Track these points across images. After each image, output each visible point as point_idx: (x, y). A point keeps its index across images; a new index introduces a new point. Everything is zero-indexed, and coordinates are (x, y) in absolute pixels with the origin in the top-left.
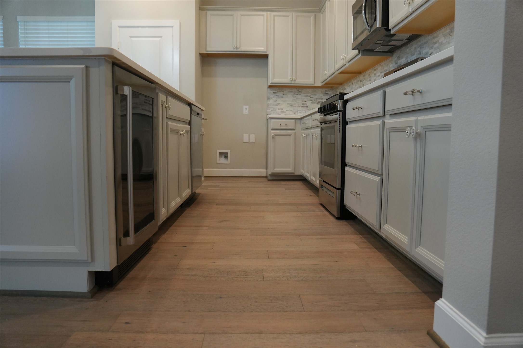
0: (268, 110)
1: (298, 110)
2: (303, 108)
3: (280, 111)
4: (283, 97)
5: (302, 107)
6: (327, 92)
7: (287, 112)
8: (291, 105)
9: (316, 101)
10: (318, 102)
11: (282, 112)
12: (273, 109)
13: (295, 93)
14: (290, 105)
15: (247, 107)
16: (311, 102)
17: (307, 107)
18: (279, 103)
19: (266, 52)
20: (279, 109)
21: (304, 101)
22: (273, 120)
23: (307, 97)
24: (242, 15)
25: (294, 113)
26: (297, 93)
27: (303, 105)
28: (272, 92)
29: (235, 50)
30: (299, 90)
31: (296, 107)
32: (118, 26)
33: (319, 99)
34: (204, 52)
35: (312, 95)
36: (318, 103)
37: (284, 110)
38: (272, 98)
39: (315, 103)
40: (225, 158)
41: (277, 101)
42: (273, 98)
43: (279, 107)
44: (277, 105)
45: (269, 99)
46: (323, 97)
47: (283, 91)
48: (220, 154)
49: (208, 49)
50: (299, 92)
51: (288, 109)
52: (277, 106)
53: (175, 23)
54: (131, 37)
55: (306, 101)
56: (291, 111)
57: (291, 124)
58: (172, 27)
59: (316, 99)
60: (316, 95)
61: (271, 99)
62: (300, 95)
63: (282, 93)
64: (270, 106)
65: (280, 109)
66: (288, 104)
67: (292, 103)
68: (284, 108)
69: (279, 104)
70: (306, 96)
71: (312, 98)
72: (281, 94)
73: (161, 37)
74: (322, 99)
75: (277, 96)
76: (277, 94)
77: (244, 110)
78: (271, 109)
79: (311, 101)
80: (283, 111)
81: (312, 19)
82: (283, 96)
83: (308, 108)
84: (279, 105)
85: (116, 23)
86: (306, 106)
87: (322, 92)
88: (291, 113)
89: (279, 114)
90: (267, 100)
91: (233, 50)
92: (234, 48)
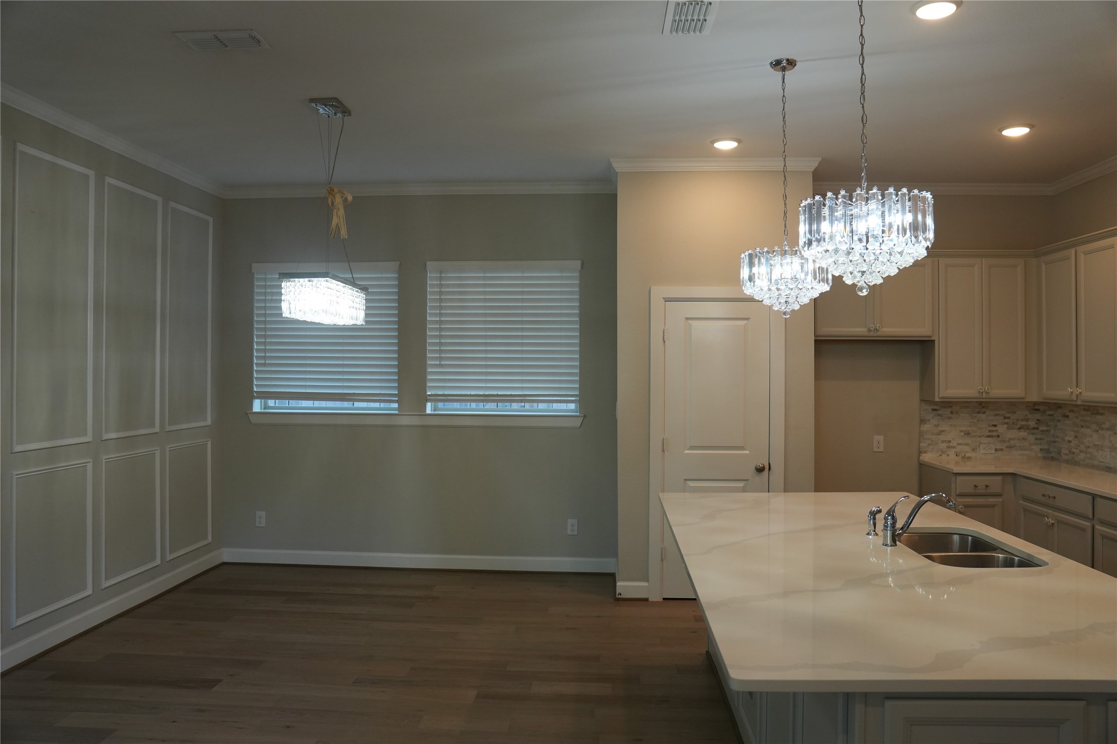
0: (922, 445)
1: (981, 443)
2: (990, 439)
3: (944, 445)
4: (950, 418)
5: (989, 436)
6: (1036, 407)
7: (959, 447)
8: (967, 434)
9: (1017, 425)
10: (1019, 426)
11: (948, 447)
12: (932, 441)
13: (974, 410)
14: (965, 434)
15: (881, 438)
16: (1006, 426)
17: (998, 436)
18: (943, 429)
19: (931, 337)
20: (943, 442)
21: (993, 425)
22: (959, 478)
23: (998, 417)
25: (973, 450)
26: (979, 410)
27: (989, 434)
28: (929, 408)
29: (872, 334)
30: (981, 404)
31: (976, 436)
32: (664, 298)
33: (1022, 420)
35: (1008, 412)
36: (1019, 428)
37: (954, 443)
38: (929, 420)
39: (1014, 429)
41: (938, 425)
42: (932, 421)
43: (942, 437)
44: (938, 434)
45: (922, 421)
46: (1030, 416)
47: (951, 407)
50: (983, 407)
51: (960, 442)
52: (939, 437)
54: (687, 319)
55: (995, 426)
56: (967, 444)
57: (996, 484)
59: (1015, 421)
60: (1014, 413)
61: (927, 423)
62: (984, 413)
63: (950, 410)
64: (926, 437)
65: (945, 441)
66: (961, 431)
67: (969, 429)
68: (953, 439)
69: (943, 431)
70: (997, 415)
71: (1009, 418)
72: (946, 412)
73: (748, 319)
74: (1028, 420)
75: (939, 415)
76: (939, 412)
77: (875, 444)
78: (928, 442)
79: (1005, 424)
80: (951, 444)
81: (1020, 269)
82: (951, 415)
83: (1000, 439)
84: (942, 433)
85: (659, 292)
86: (996, 436)
87: (1026, 406)
88: (967, 448)
89: (943, 452)
90: (920, 424)
91: (867, 334)
92: (869, 330)
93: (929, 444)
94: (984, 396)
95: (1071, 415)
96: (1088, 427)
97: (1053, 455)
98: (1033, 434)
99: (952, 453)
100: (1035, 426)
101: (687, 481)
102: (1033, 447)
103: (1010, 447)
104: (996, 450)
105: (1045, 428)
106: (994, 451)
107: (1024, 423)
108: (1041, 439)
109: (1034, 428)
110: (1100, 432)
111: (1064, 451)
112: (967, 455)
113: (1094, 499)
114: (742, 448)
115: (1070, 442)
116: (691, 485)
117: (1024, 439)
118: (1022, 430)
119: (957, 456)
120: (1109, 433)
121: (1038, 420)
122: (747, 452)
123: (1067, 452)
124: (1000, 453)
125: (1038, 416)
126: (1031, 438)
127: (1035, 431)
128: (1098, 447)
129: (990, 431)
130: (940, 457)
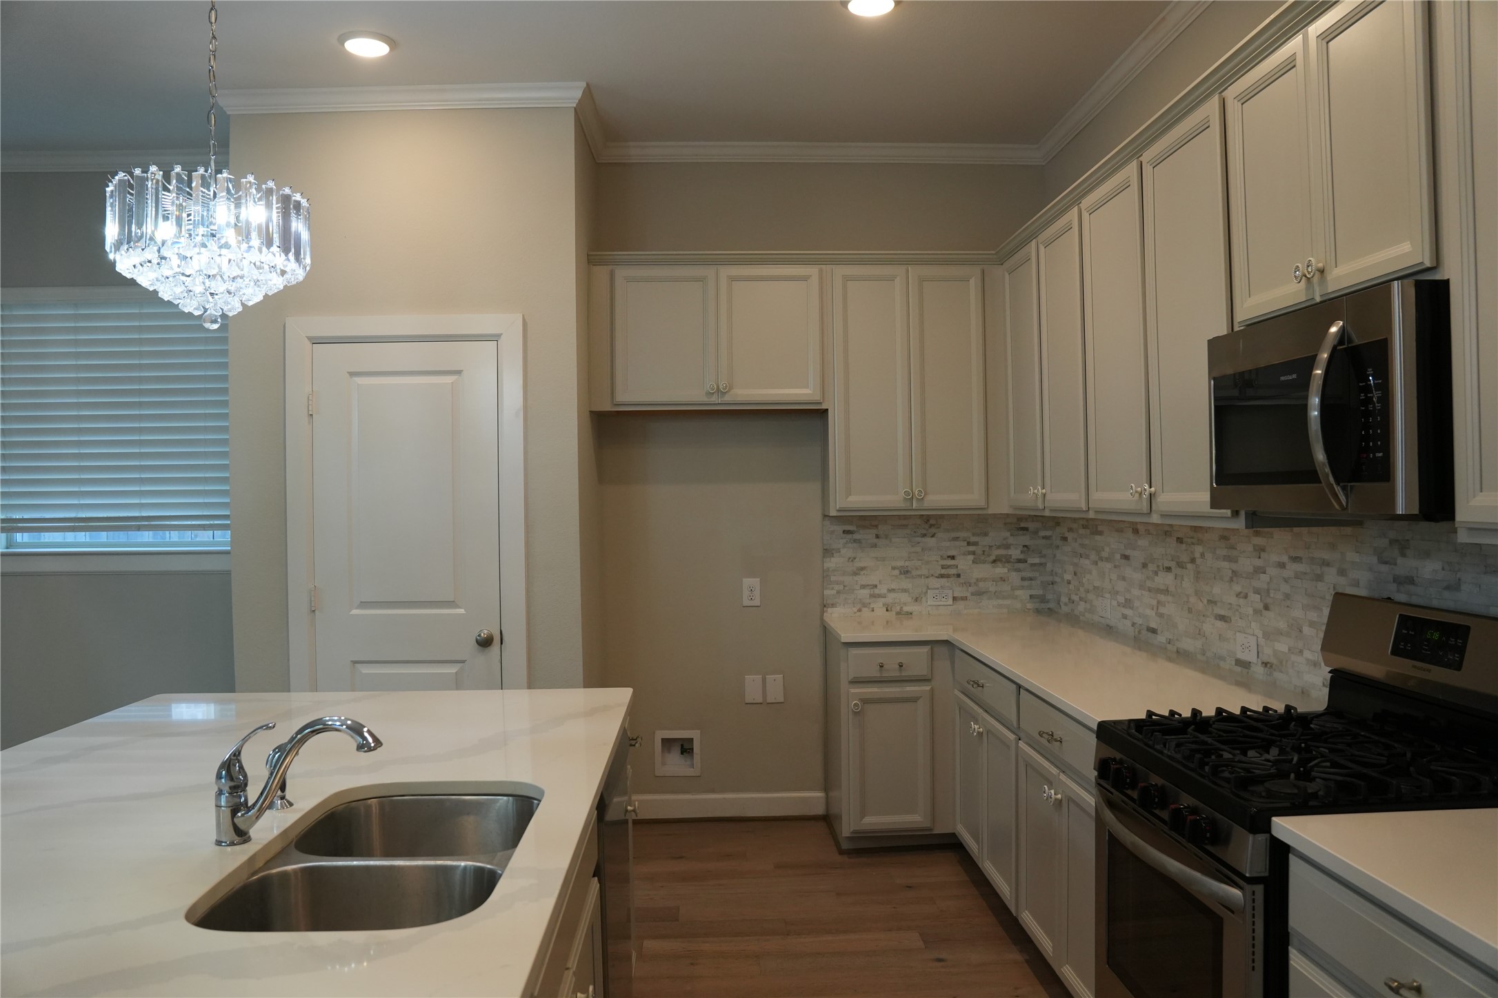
0: (827, 592)
1: (928, 588)
2: (943, 581)
3: (866, 592)
4: (875, 546)
5: (942, 576)
6: (1023, 525)
7: (891, 596)
8: (905, 572)
9: (989, 555)
10: (993, 558)
11: (873, 596)
12: (844, 586)
13: (915, 532)
14: (901, 573)
15: (754, 582)
16: (971, 557)
17: (959, 576)
18: (862, 565)
19: (821, 403)
20: (863, 587)
21: (948, 557)
22: (854, 651)
23: (957, 543)
24: (733, 279)
25: (916, 600)
26: (924, 532)
27: (943, 571)
28: (839, 529)
29: (714, 399)
30: (928, 520)
31: (920, 576)
32: (309, 338)
33: (999, 547)
34: (607, 407)
35: (974, 535)
36: (994, 561)
37: (882, 589)
38: (838, 551)
39: (984, 562)
40: (682, 753)
41: (855, 558)
42: (843, 551)
43: (863, 579)
44: (855, 574)
45: (828, 552)
46: (1011, 540)
47: (876, 526)
48: (667, 743)
49: (622, 397)
50: (931, 526)
51: (893, 586)
52: (856, 578)
53: (508, 324)
54: (352, 374)
55: (953, 558)
56: (905, 591)
57: (917, 661)
58: (495, 338)
59: (987, 549)
60: (986, 534)
61: (835, 555)
62: (933, 536)
63: (874, 531)
64: (833, 578)
65: (868, 585)
66: (894, 568)
67: (907, 563)
68: (880, 582)
69: (862, 569)
70: (956, 539)
71: (975, 544)
72: (868, 535)
73: (459, 372)
74: (1007, 547)
75: (855, 541)
76: (856, 536)
77: (746, 593)
78: (837, 587)
79: (969, 554)
80: (877, 591)
81: (974, 284)
82: (876, 541)
83: (961, 580)
84: (862, 573)
85: (300, 327)
86: (954, 574)
87: (1005, 524)
88: (904, 597)
89: (865, 605)
90: (824, 557)
91: (706, 400)
92: (709, 393)
93: (838, 592)
94: (915, 505)
95: (1070, 536)
96: (1087, 557)
97: (1051, 605)
98: (1018, 570)
99: (878, 605)
100: (1022, 557)
101: (357, 665)
102: (1018, 593)
103: (979, 594)
104: (954, 599)
105: (1037, 560)
106: (950, 601)
107: (1002, 552)
108: (1031, 579)
109: (1019, 561)
110: (1100, 564)
111: (1064, 599)
112: (906, 609)
113: (1018, 691)
114: (451, 604)
115: (1069, 582)
116: (364, 672)
117: (1003, 580)
118: (999, 564)
119: (887, 611)
120: (1109, 565)
121: (1024, 546)
122: (462, 611)
123: (1067, 600)
124: (960, 605)
125: (1025, 539)
126: (1015, 577)
127: (1021, 565)
128: (1098, 591)
129: (943, 567)
130: (858, 613)
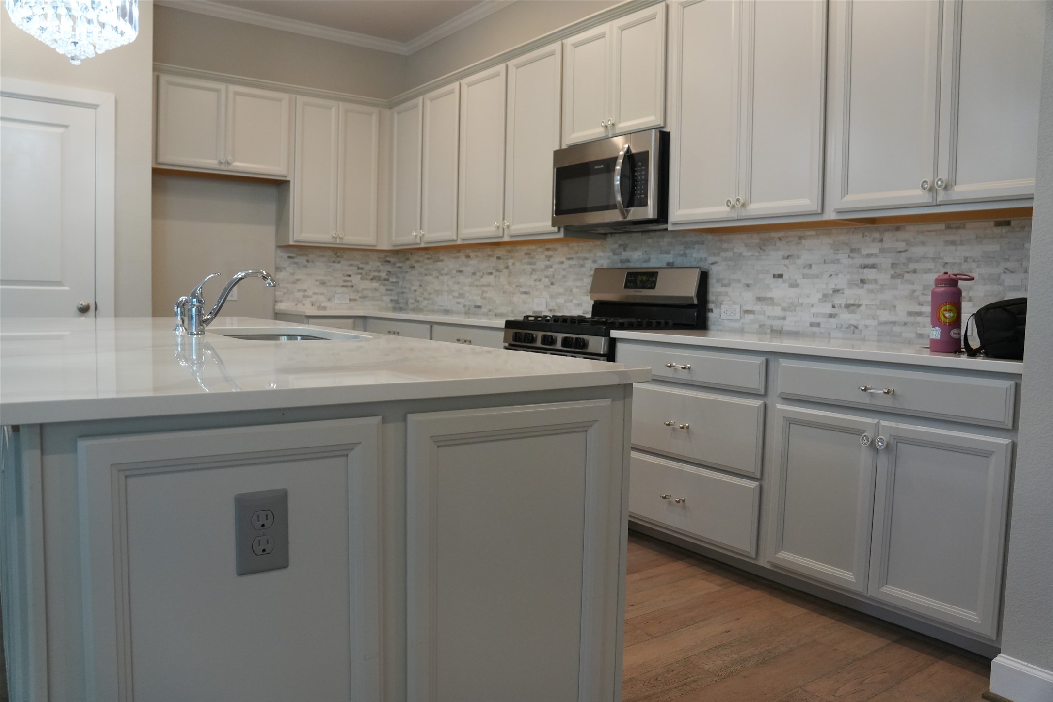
0: (278, 293)
1: (335, 293)
2: (344, 289)
3: (299, 295)
4: (306, 266)
5: (343, 286)
6: (388, 259)
7: (315, 298)
8: (323, 283)
9: (369, 276)
10: (371, 277)
11: (305, 296)
12: (288, 290)
13: (329, 260)
14: (320, 284)
16: (359, 276)
17: (352, 286)
18: (298, 277)
19: (286, 177)
20: (299, 291)
21: (347, 275)
23: (352, 267)
24: (237, 93)
25: (329, 300)
26: (334, 260)
27: (344, 284)
28: (286, 255)
29: (223, 167)
30: (336, 253)
31: (331, 286)
33: (375, 271)
35: (362, 263)
36: (372, 279)
37: (310, 293)
38: (285, 268)
39: (367, 279)
41: (294, 273)
42: (288, 269)
43: (299, 286)
44: (294, 283)
45: (278, 269)
46: (381, 268)
47: (307, 255)
49: (162, 159)
50: (338, 257)
51: (316, 291)
52: (295, 285)
53: (106, 100)
55: (349, 276)
56: (322, 294)
58: (95, 106)
59: (368, 272)
60: (367, 263)
61: (283, 271)
62: (339, 262)
63: (305, 258)
64: (281, 285)
65: (301, 290)
66: (317, 280)
67: (324, 278)
68: (309, 288)
69: (299, 280)
70: (351, 265)
71: (362, 269)
72: (302, 260)
73: (66, 126)
74: (379, 271)
75: (295, 263)
76: (296, 260)
78: (286, 291)
79: (358, 274)
80: (306, 294)
81: (375, 118)
82: (307, 263)
83: (354, 289)
84: (298, 282)
86: (350, 286)
87: (379, 258)
88: (322, 298)
89: (299, 302)
90: (276, 272)
91: (217, 167)
92: (220, 163)
93: (284, 293)
94: (338, 242)
95: (417, 265)
96: (430, 275)
97: (402, 305)
98: (384, 285)
99: (307, 302)
100: (387, 277)
102: (385, 298)
103: (364, 297)
104: (350, 300)
105: (394, 280)
106: (348, 301)
107: (376, 274)
108: (391, 290)
109: (385, 280)
110: (440, 277)
111: (411, 301)
112: (323, 305)
113: (431, 327)
114: (60, 283)
115: (415, 291)
117: (376, 290)
118: (374, 281)
119: (312, 305)
120: (447, 277)
121: (389, 271)
122: (67, 288)
123: (413, 301)
124: (353, 304)
125: (388, 267)
126: (383, 289)
127: (386, 282)
128: (438, 292)
129: (345, 281)
130: (296, 306)
